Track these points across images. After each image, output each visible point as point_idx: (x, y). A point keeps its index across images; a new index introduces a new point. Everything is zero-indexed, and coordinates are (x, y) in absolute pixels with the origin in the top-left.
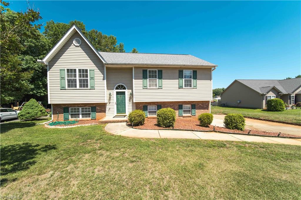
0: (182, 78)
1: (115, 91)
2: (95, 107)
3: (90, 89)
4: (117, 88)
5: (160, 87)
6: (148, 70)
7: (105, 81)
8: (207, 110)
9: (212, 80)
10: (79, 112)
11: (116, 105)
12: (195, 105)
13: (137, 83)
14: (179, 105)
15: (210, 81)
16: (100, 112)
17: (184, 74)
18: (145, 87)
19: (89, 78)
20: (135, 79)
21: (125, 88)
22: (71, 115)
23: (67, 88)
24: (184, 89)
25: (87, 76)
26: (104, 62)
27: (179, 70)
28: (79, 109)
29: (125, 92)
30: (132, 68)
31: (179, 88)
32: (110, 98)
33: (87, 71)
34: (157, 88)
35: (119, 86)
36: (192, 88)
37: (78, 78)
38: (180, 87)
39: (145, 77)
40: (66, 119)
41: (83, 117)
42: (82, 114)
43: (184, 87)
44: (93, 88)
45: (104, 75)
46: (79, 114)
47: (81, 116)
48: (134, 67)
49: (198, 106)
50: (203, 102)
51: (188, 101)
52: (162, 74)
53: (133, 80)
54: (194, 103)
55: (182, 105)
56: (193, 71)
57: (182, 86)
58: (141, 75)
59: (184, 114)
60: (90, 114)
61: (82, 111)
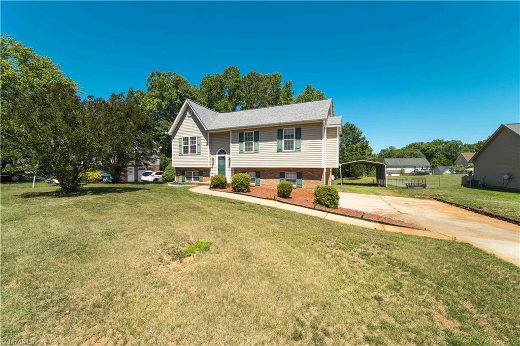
0: (282, 139)
1: (217, 156)
2: (202, 171)
3: (197, 155)
4: (219, 154)
5: (257, 151)
6: (244, 132)
7: (208, 146)
8: (319, 181)
9: (323, 139)
10: (191, 175)
11: (217, 170)
12: (302, 173)
13: (234, 147)
14: (281, 173)
15: (320, 140)
16: (205, 176)
17: (285, 133)
18: (241, 152)
19: (196, 145)
20: (232, 143)
21: (225, 154)
22: (187, 177)
23: (183, 154)
24: (284, 152)
25: (195, 144)
26: (206, 129)
27: (278, 130)
28: (191, 173)
29: (225, 157)
30: (230, 132)
31: (278, 152)
32: (213, 163)
33: (195, 137)
34: (253, 152)
35: (221, 151)
36: (294, 150)
37: (189, 145)
38: (279, 150)
39: (241, 141)
40: (183, 181)
41: (194, 180)
42: (194, 178)
43: (283, 150)
44: (199, 154)
45: (207, 140)
46: (191, 177)
47: (193, 179)
48: (232, 131)
49: (306, 175)
50: (314, 170)
51: (293, 168)
52: (258, 135)
53: (231, 144)
54: (300, 171)
55: (284, 173)
56: (296, 129)
57: (281, 149)
58: (238, 138)
60: (199, 178)
61: (194, 175)
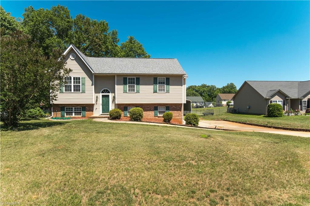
0: (157, 84)
1: (101, 94)
2: (85, 107)
3: (82, 93)
4: (102, 92)
5: (138, 92)
6: (128, 78)
7: (93, 86)
8: (180, 111)
9: (183, 86)
10: (72, 110)
11: (101, 106)
12: (169, 107)
13: (119, 88)
14: (155, 107)
15: (181, 86)
16: (88, 111)
17: (159, 80)
18: (125, 92)
19: (81, 84)
20: (117, 85)
21: (109, 92)
22: (66, 113)
23: (64, 92)
24: (158, 93)
25: (79, 83)
26: (93, 72)
27: (154, 78)
28: (72, 108)
29: (109, 95)
30: (115, 76)
31: (154, 93)
32: (97, 100)
33: (79, 78)
34: (135, 92)
35: (104, 90)
36: (165, 92)
37: (72, 84)
38: (155, 92)
39: (125, 83)
40: (63, 116)
41: (75, 115)
42: (75, 113)
43: (158, 92)
44: (84, 92)
45: (92, 81)
46: (72, 113)
47: (74, 114)
48: (117, 75)
49: (172, 108)
50: (177, 105)
51: (163, 104)
52: (139, 80)
53: (116, 85)
54: (168, 105)
55: (157, 107)
56: (166, 78)
57: (157, 91)
58: (122, 82)
59: (159, 114)
60: (81, 113)
61: (75, 110)
